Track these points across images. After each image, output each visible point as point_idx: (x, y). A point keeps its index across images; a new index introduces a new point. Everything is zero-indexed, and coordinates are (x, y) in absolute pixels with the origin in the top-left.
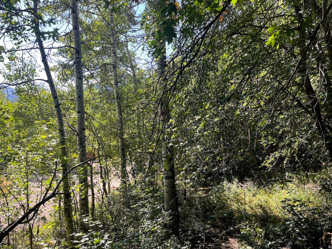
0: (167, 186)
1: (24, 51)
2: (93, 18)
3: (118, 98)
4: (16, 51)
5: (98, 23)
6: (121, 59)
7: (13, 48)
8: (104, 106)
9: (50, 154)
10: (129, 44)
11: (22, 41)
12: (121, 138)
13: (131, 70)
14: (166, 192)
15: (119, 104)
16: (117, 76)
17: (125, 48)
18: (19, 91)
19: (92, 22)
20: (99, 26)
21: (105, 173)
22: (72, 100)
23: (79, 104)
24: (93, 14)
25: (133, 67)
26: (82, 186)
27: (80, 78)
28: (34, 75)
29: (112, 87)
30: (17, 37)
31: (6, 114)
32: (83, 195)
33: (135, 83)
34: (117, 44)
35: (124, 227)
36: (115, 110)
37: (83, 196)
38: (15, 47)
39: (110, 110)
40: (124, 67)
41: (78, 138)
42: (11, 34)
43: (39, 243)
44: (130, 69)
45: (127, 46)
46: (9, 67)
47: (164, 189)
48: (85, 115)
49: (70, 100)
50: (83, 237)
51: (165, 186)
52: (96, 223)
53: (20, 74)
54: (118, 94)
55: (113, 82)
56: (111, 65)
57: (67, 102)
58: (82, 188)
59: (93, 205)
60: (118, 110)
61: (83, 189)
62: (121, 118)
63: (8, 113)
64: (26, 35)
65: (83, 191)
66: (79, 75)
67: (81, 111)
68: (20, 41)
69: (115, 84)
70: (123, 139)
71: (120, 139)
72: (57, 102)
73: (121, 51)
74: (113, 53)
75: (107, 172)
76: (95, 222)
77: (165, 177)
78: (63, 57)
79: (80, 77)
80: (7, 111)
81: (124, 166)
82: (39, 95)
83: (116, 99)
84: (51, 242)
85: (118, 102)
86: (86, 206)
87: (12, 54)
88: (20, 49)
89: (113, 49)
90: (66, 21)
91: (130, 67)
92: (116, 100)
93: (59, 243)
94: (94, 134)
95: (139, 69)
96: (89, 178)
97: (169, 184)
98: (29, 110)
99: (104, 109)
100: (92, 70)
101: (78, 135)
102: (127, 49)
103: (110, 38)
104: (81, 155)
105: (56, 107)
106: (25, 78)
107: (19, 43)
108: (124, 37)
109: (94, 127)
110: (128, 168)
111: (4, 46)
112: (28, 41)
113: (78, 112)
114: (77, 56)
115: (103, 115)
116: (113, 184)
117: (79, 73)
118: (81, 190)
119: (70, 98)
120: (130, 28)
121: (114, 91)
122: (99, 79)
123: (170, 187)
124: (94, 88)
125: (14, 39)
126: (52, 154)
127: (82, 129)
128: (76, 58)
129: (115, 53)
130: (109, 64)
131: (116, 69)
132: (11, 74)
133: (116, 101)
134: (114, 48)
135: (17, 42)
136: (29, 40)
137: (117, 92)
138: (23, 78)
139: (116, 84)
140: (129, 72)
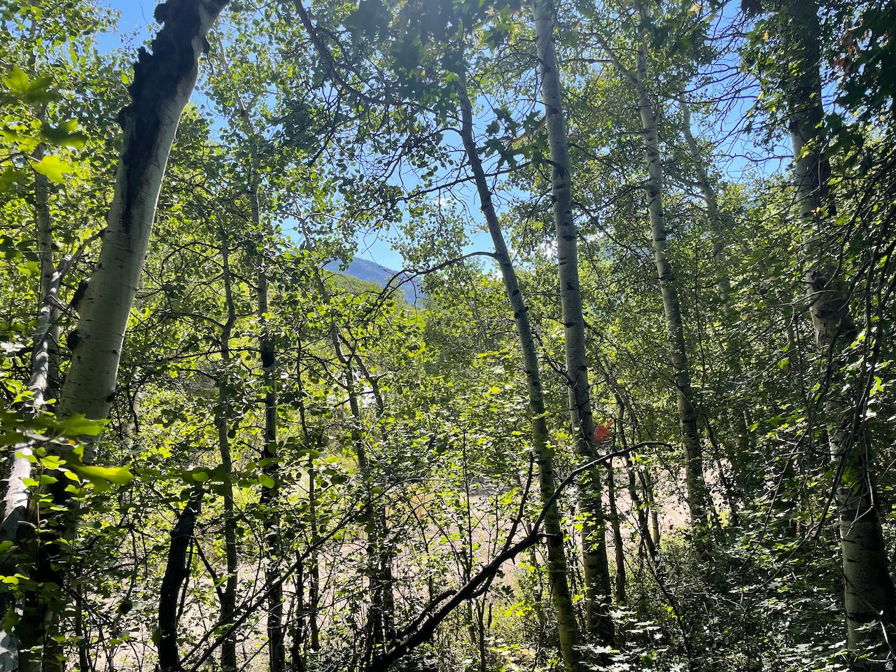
0: (852, 542)
1: (442, 190)
2: (590, 71)
3: (669, 275)
4: (424, 192)
5: (603, 83)
6: (671, 167)
7: (418, 187)
8: (626, 301)
9: (514, 433)
10: (691, 121)
11: (436, 168)
12: (682, 388)
13: (703, 192)
14: (849, 560)
15: (672, 295)
16: (661, 215)
17: (682, 134)
18: (433, 283)
19: (588, 83)
20: (608, 90)
21: (643, 486)
22: (547, 294)
23: (568, 303)
24: (591, 61)
25: (705, 184)
26: (589, 519)
27: (568, 236)
28: (462, 243)
29: (649, 246)
30: (426, 160)
31: (413, 339)
32: (593, 542)
33: (716, 229)
34: (660, 127)
35: (715, 646)
36: (660, 312)
37: (595, 546)
38: (423, 183)
39: (646, 311)
40: (681, 187)
41: (569, 391)
42: (413, 156)
43: (499, 650)
44: (699, 190)
45: (686, 128)
46: (410, 232)
47: (840, 551)
48: (586, 331)
49: (544, 293)
50: (614, 659)
51: (844, 540)
52: (645, 626)
53: (434, 244)
54: (666, 267)
55: (650, 235)
56: (645, 188)
57: (536, 299)
58: (591, 524)
59: (621, 570)
60: (669, 309)
61: (594, 527)
62: (680, 334)
63: (416, 336)
64: (443, 151)
65: (594, 533)
66: (566, 228)
67: (574, 323)
68: (432, 167)
69: (658, 240)
70: (687, 392)
71: (679, 393)
72: (520, 302)
73: (671, 143)
74: (649, 155)
75: (648, 484)
76: (643, 624)
77: (844, 512)
78: (523, 188)
79: (567, 234)
80: (414, 332)
81: (696, 470)
82: (473, 288)
83: (662, 279)
84: (525, 652)
85: (668, 288)
86: (600, 572)
87: (417, 202)
88: (434, 186)
89: (649, 143)
90: (526, 97)
91: (698, 184)
92: (662, 282)
93: (542, 658)
94: (607, 379)
95: (725, 185)
96: (605, 499)
97: (859, 537)
98: (455, 326)
99: (629, 310)
100: (594, 211)
101: (570, 383)
102: (689, 136)
103: (639, 115)
104: (581, 436)
105: (516, 316)
106: (444, 251)
107: (431, 174)
108: (677, 103)
109: (606, 362)
110: (710, 477)
111: (400, 185)
112: (447, 164)
113: (568, 325)
114: (560, 182)
115: (625, 328)
116: (667, 518)
117: (566, 224)
118: (587, 529)
119: (541, 289)
120: (694, 73)
121: (656, 258)
122: (611, 230)
123: (862, 545)
124: (599, 255)
125: (420, 166)
126: (518, 433)
127: (579, 369)
128: (557, 187)
129: (654, 154)
130: (638, 188)
131: (659, 198)
132: (416, 246)
133: (663, 286)
134: (650, 140)
135: (425, 170)
136: (451, 162)
137: (663, 261)
138: (439, 252)
139: (661, 239)
140: (696, 201)
